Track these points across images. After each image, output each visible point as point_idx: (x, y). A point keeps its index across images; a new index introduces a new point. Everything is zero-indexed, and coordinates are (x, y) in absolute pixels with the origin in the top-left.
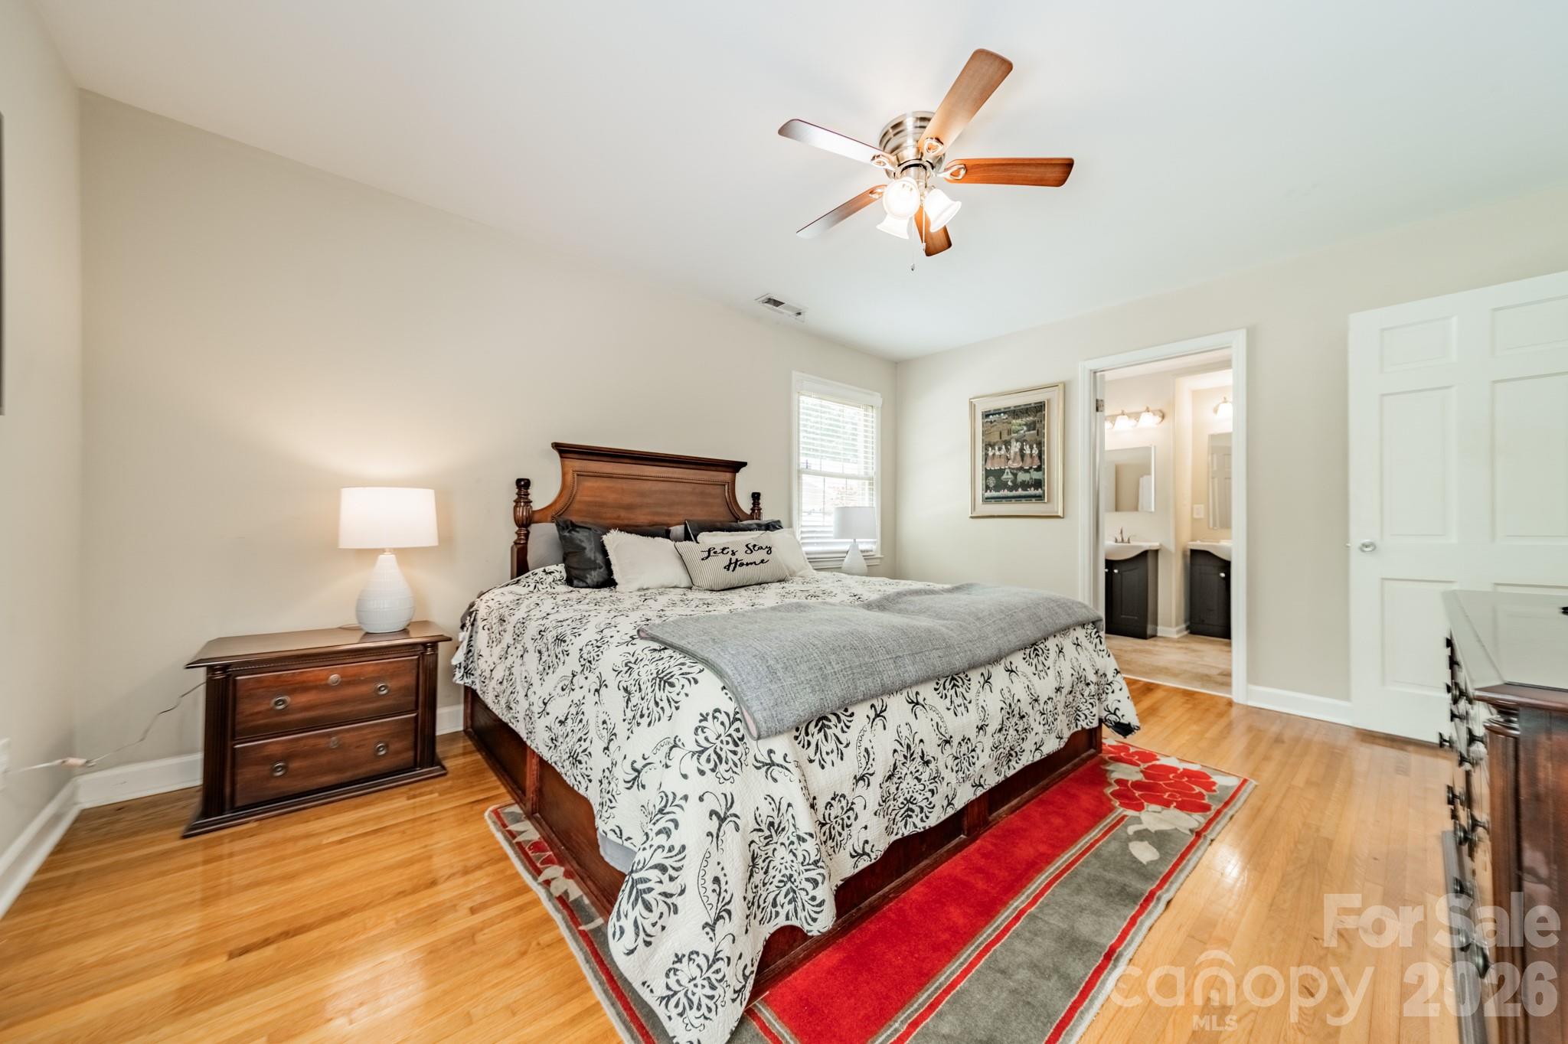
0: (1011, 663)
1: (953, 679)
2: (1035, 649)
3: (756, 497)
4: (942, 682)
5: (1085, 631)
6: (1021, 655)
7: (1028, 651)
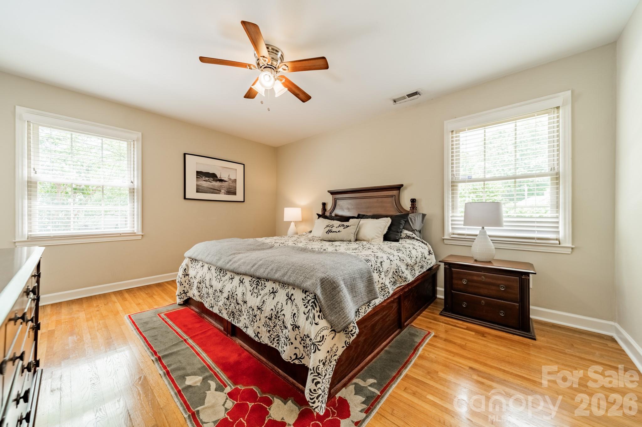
0: (243, 279)
1: (221, 269)
2: (258, 281)
3: (413, 201)
4: (218, 268)
5: (304, 295)
6: (250, 278)
7: (254, 279)
